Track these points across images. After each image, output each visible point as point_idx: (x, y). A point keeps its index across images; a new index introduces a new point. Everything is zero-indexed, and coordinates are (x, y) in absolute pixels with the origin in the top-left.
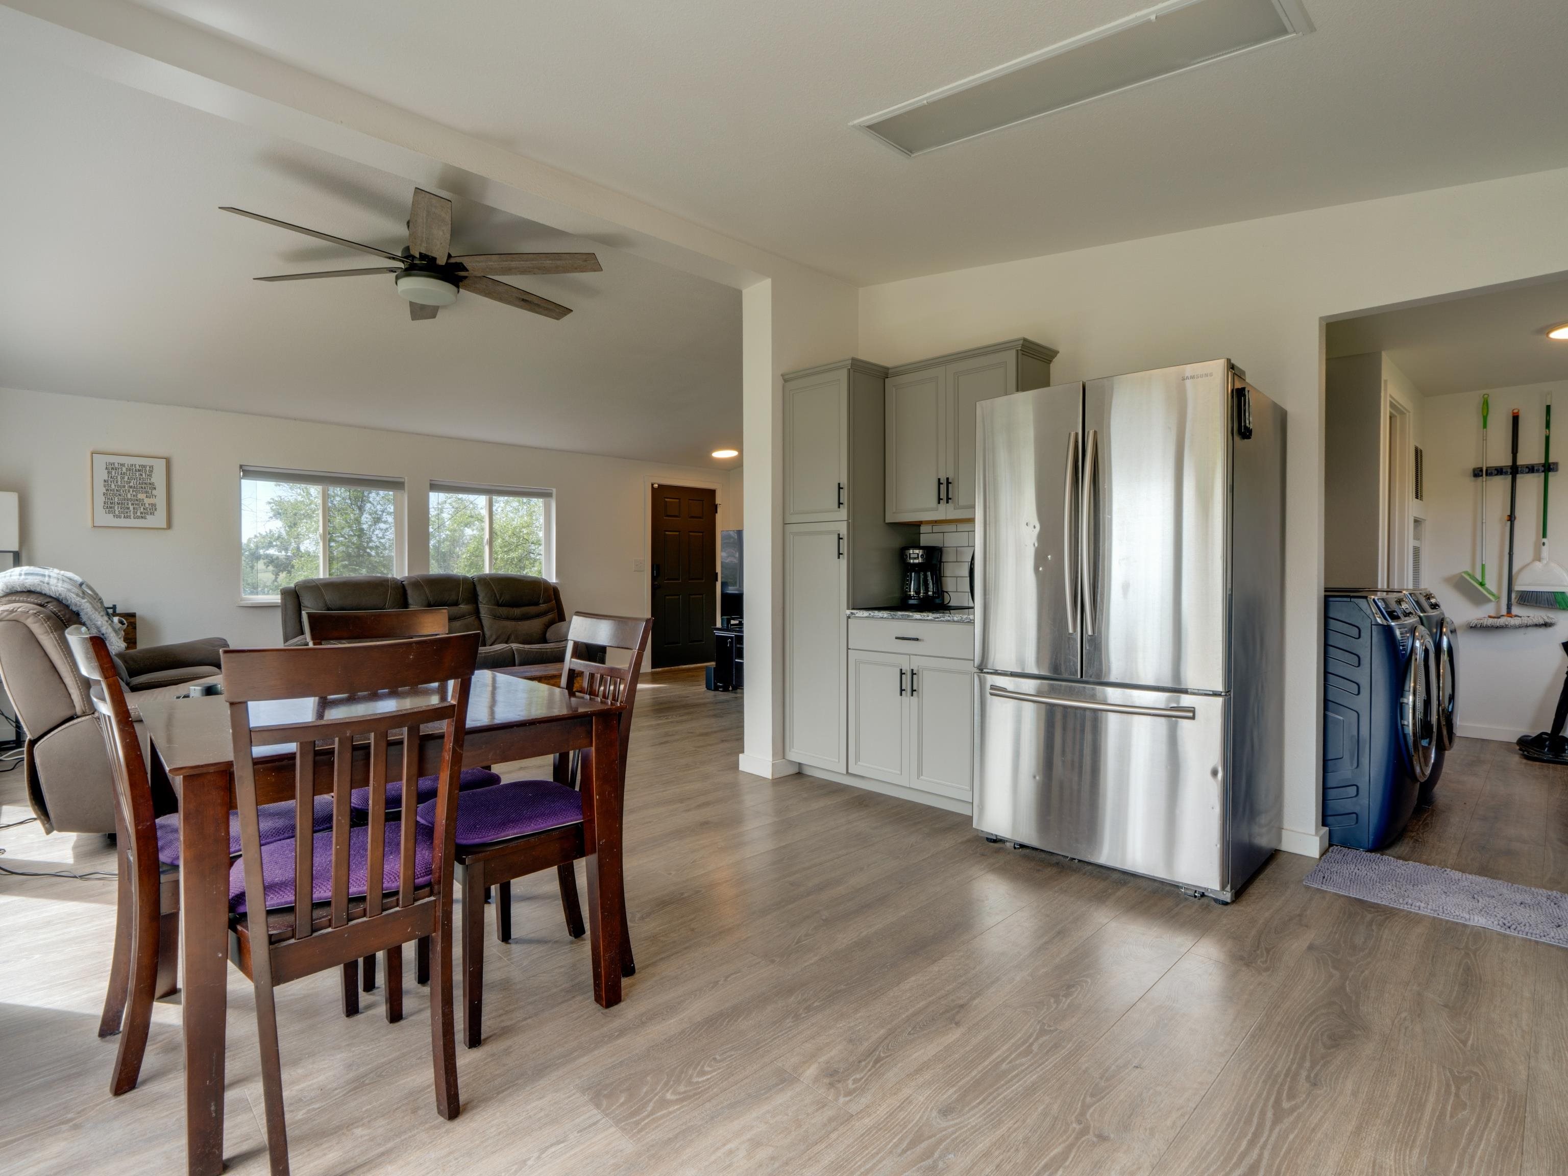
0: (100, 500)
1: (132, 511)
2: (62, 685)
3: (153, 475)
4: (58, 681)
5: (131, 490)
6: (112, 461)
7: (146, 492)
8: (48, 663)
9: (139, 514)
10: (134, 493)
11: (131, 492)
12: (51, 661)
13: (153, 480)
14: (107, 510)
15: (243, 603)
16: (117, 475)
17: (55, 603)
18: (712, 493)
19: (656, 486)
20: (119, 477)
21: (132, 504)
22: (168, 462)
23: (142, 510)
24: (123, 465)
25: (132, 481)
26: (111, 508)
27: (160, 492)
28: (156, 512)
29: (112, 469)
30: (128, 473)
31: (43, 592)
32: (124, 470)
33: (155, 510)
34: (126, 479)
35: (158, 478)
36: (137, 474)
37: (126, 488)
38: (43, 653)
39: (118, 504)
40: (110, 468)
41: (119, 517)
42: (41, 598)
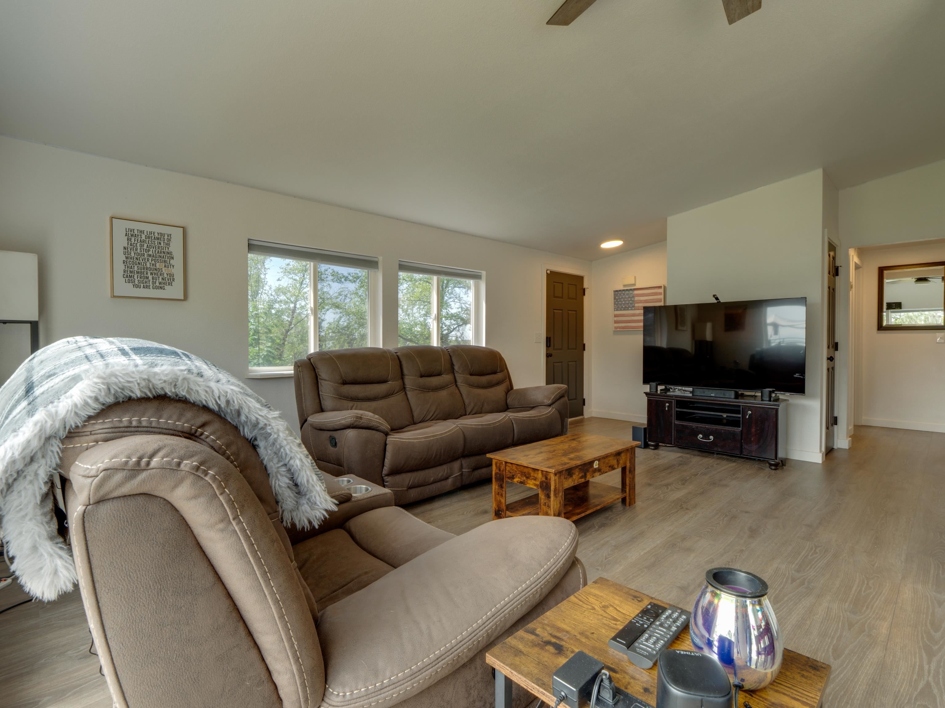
0: (120, 268)
1: (151, 280)
2: (253, 653)
3: (171, 244)
4: (246, 643)
5: (150, 259)
6: (132, 228)
7: (165, 262)
8: (225, 603)
9: (157, 284)
10: (153, 262)
11: (150, 261)
12: (229, 596)
13: (171, 249)
14: (127, 279)
15: (252, 375)
16: (136, 242)
17: (216, 425)
18: (580, 279)
19: (549, 272)
20: (138, 244)
21: (151, 274)
22: (184, 229)
23: (160, 280)
24: (142, 232)
25: (151, 250)
26: (131, 277)
27: (178, 262)
28: (173, 283)
29: (132, 235)
30: (147, 240)
31: (192, 398)
32: (143, 237)
33: (173, 280)
34: (145, 247)
35: (176, 248)
36: (156, 243)
37: (146, 256)
38: (211, 577)
39: (138, 273)
40: (130, 234)
41: (138, 286)
42: (189, 415)
